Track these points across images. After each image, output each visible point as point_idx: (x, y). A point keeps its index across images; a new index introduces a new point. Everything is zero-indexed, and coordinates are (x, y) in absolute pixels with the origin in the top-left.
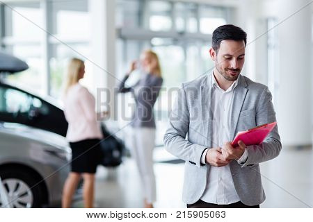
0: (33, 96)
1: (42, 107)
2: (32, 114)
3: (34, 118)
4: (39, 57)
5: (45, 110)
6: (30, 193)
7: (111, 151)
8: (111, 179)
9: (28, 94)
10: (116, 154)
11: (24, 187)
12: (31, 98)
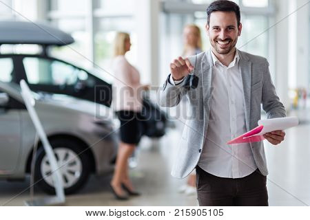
0: (80, 69)
1: (88, 79)
2: (78, 87)
4: (83, 30)
5: (91, 83)
6: (79, 163)
7: (154, 123)
8: (154, 150)
9: (75, 67)
10: (160, 125)
11: (73, 156)
12: (77, 71)
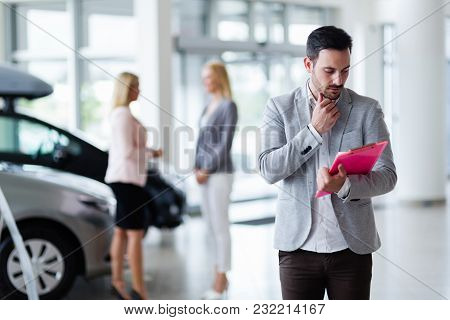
1: (70, 144)
2: (57, 155)
3: (61, 159)
5: (76, 150)
6: (60, 259)
7: (167, 207)
8: (166, 245)
10: (174, 210)
11: (52, 250)
